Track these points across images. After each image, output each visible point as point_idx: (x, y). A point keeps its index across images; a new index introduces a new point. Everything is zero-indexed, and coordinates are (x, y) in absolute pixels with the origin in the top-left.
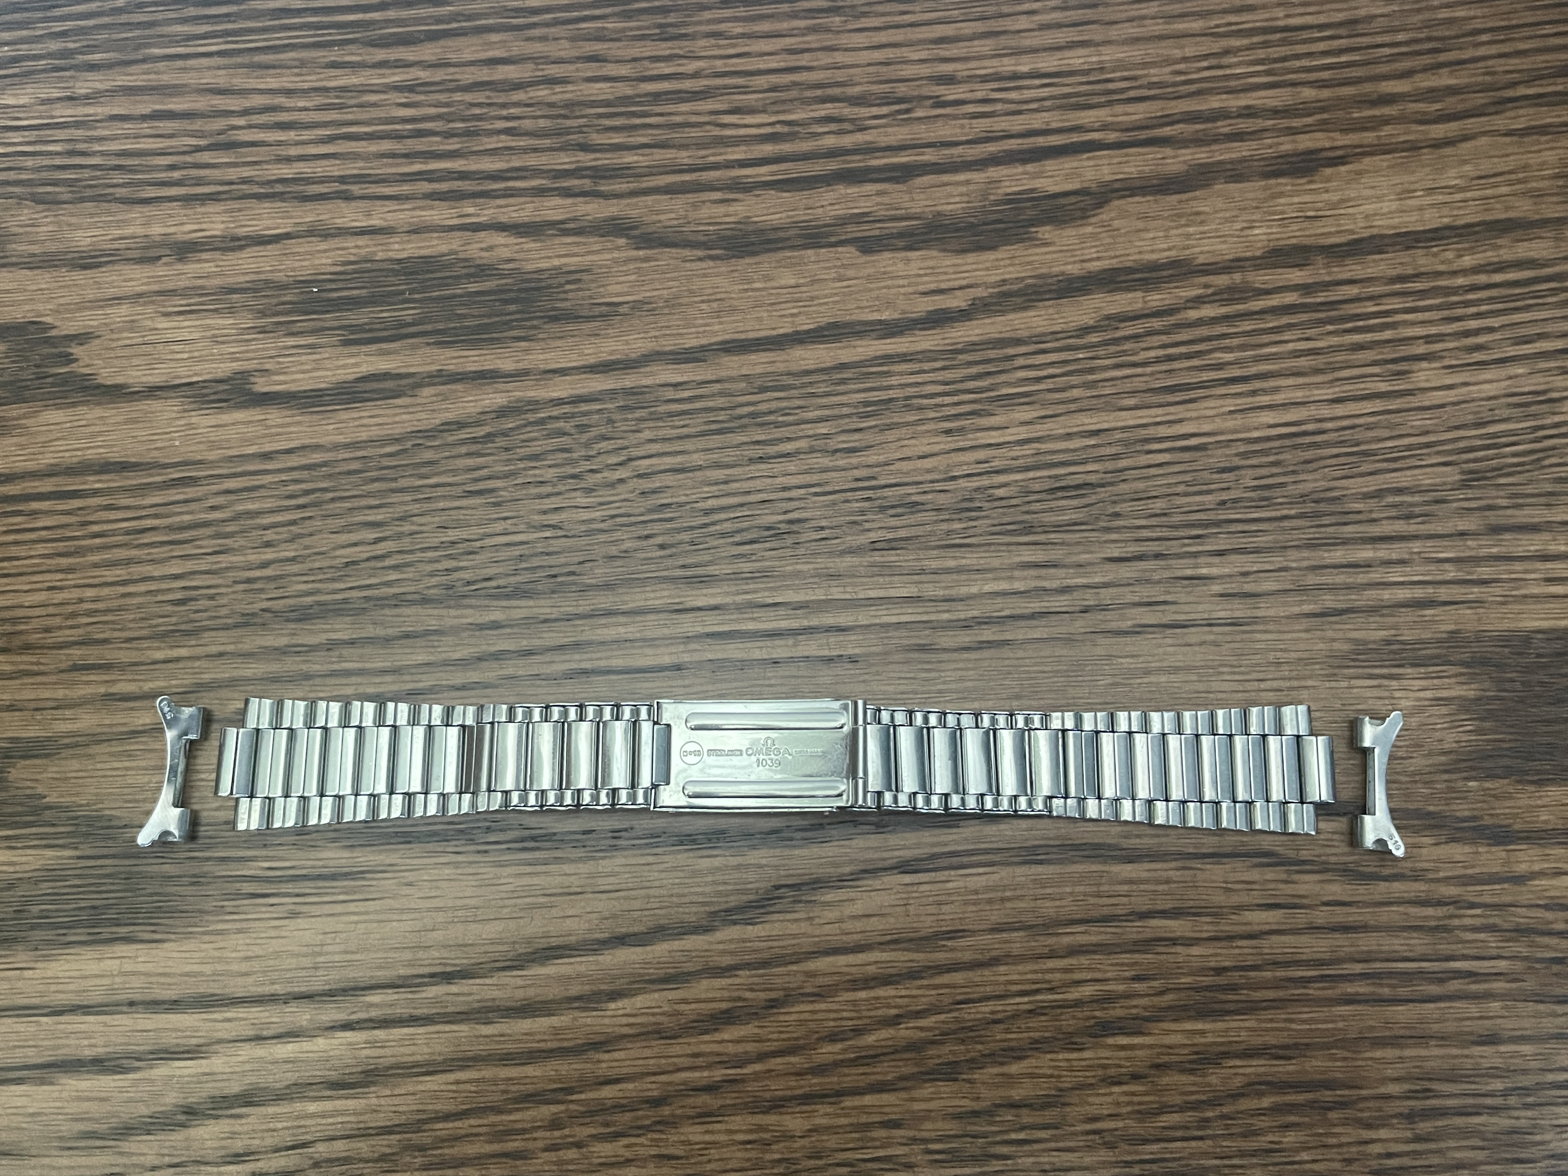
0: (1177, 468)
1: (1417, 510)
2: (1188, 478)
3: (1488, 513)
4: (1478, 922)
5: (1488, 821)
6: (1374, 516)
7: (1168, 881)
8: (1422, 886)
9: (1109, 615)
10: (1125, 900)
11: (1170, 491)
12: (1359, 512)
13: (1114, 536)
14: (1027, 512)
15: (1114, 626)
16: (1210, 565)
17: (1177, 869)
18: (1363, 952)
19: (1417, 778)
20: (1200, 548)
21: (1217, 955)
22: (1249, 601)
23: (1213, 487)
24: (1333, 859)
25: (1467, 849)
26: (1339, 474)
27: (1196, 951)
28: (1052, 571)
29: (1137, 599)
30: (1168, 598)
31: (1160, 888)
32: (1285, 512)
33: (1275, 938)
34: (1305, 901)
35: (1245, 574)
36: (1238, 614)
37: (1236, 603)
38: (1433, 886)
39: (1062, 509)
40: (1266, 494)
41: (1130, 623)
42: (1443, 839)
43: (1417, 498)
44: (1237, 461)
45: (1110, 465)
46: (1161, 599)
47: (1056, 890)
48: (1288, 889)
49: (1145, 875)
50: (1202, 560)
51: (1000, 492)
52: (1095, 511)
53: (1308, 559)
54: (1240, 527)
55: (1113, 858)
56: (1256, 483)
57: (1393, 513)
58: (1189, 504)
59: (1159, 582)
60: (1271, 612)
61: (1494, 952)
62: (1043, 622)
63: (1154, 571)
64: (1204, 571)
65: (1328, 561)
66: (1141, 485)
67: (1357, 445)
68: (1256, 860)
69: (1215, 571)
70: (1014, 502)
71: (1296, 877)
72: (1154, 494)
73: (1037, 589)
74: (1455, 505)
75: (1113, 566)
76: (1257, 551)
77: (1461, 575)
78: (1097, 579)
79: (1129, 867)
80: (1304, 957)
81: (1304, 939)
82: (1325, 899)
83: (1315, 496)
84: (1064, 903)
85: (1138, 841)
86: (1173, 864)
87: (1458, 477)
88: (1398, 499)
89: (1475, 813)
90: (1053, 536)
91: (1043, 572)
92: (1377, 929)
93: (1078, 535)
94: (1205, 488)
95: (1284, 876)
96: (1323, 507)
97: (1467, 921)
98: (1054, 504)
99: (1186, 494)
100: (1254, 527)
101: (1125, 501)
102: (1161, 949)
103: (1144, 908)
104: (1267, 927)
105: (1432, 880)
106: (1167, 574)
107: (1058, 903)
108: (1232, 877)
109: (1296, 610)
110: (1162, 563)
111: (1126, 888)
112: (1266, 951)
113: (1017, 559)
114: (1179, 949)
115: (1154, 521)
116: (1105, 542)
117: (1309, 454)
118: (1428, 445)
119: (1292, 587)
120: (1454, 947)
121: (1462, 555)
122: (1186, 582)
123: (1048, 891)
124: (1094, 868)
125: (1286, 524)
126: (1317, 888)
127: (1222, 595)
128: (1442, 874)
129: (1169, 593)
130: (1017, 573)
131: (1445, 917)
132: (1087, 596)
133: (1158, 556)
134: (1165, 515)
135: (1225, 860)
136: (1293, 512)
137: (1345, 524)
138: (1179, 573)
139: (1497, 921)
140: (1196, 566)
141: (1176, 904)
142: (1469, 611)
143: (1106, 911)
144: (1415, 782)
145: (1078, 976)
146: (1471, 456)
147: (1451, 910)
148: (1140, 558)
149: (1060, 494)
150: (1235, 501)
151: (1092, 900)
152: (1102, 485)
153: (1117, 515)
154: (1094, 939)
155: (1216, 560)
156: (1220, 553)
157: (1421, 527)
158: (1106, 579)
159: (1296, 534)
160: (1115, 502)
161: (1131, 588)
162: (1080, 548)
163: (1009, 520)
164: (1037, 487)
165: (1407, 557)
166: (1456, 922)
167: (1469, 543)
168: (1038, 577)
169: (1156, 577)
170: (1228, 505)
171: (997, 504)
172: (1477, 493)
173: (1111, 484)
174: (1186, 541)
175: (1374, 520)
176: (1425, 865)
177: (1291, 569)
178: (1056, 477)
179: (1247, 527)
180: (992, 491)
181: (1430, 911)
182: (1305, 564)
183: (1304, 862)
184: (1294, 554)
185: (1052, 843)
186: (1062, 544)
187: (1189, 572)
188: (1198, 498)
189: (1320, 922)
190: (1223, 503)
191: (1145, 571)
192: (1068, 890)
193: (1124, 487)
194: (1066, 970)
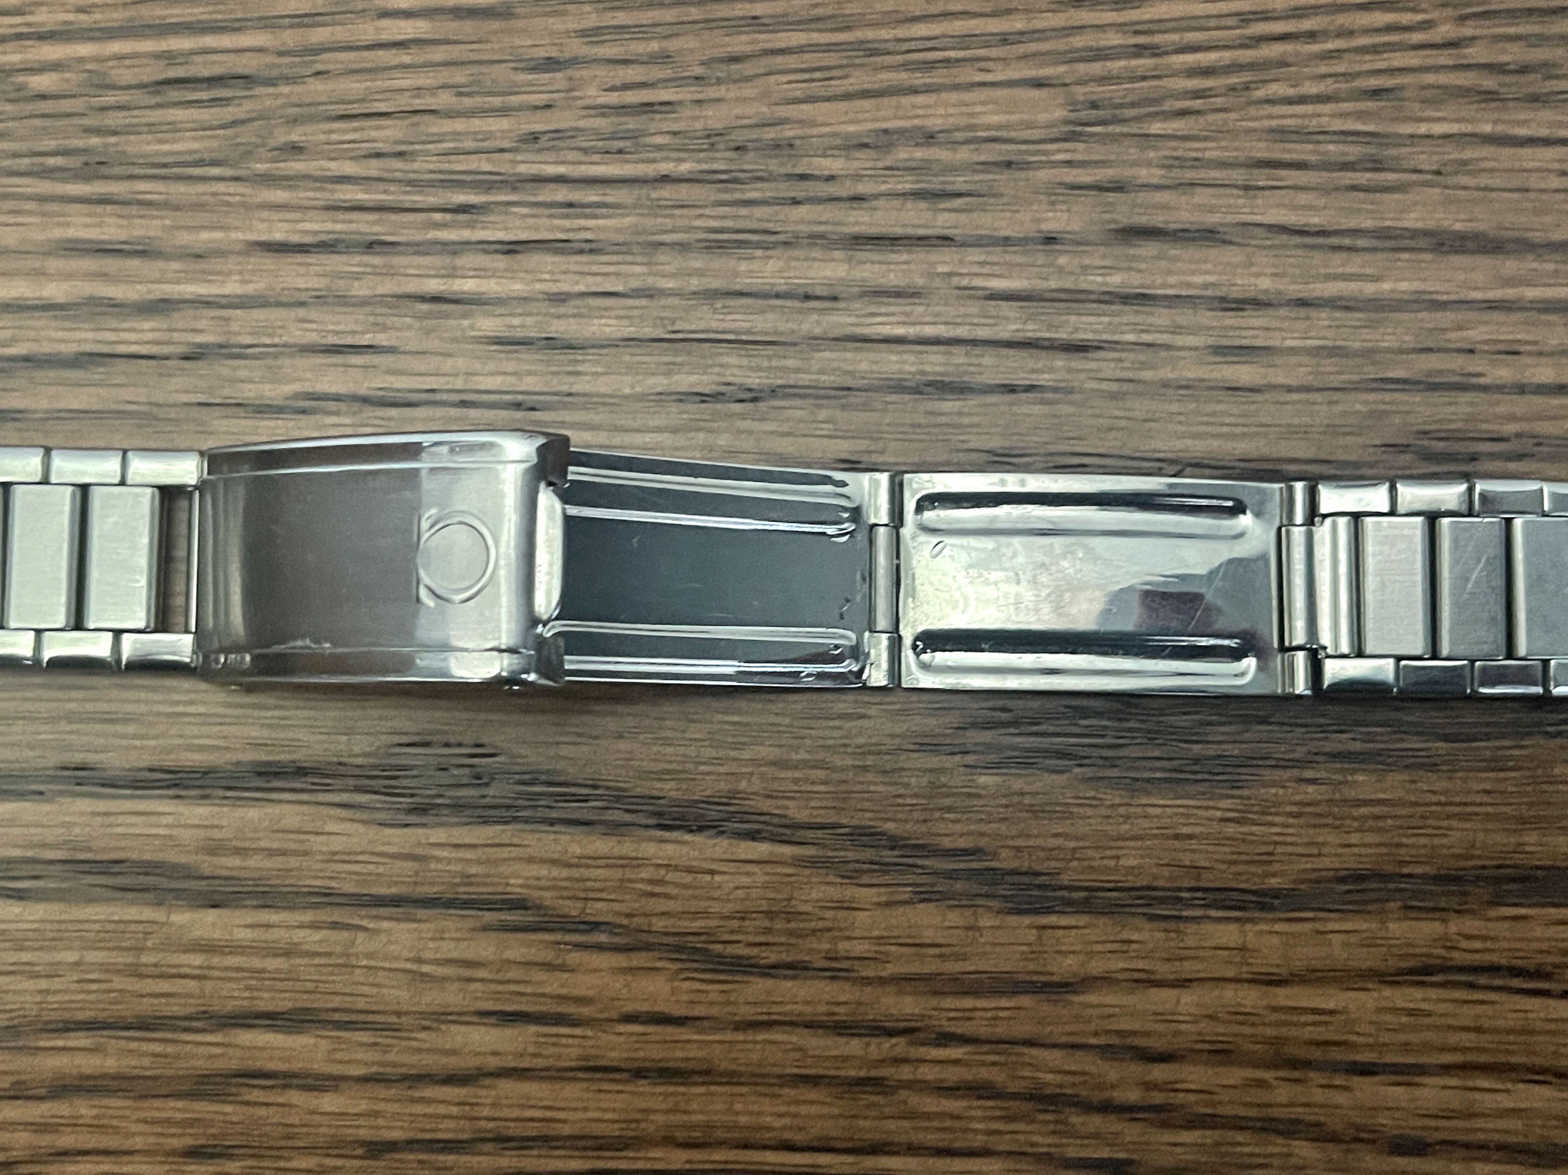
0: (438, 54)
1: (959, 182)
2: (460, 77)
3: (1111, 197)
4: (953, 1075)
5: (1006, 861)
6: (862, 188)
7: (289, 952)
8: (845, 992)
9: (242, 369)
10: (192, 985)
11: (419, 103)
12: (831, 178)
13: (279, 195)
14: (97, 131)
15: (249, 392)
16: (480, 273)
17: (314, 926)
18: (693, 1127)
19: (870, 761)
20: (466, 234)
21: (376, 1114)
22: (559, 357)
23: (515, 100)
24: (659, 924)
25: (954, 918)
26: (799, 91)
27: (329, 1102)
28: (134, 263)
29: (312, 338)
30: (381, 339)
31: (272, 964)
32: (666, 168)
33: (506, 1086)
34: (585, 1011)
35: (560, 298)
36: (530, 383)
37: (527, 359)
38: (868, 993)
39: (174, 128)
40: (632, 123)
41: (289, 389)
42: (905, 893)
43: (963, 154)
44: (577, 48)
45: (291, 38)
46: (366, 339)
47: (45, 957)
48: (553, 984)
49: (242, 934)
50: (468, 260)
51: (41, 82)
52: (247, 135)
53: (700, 273)
54: (562, 194)
55: (178, 894)
56: (614, 98)
57: (907, 184)
58: (456, 135)
59: (364, 302)
60: (604, 385)
61: (978, 1141)
62: (97, 374)
63: (358, 276)
64: (467, 285)
65: (743, 283)
66: (355, 86)
67: (847, 28)
68: (489, 917)
69: (491, 287)
70: (66, 105)
71: (574, 958)
72: (382, 107)
73: (93, 301)
74: (1043, 175)
75: (268, 262)
76: (591, 248)
77: (1032, 330)
78: (232, 287)
79: (211, 915)
80: (566, 1130)
81: (571, 1091)
82: (630, 1008)
83: (739, 137)
84: (56, 984)
85: (235, 861)
86: (308, 916)
87: (1060, 113)
88: (920, 154)
89: (982, 843)
90: (142, 186)
91: (112, 264)
92: (731, 1078)
93: (201, 188)
94: (497, 101)
95: (549, 955)
96: (751, 162)
97: (927, 1073)
98: (157, 115)
99: (451, 114)
100: (592, 196)
101: (313, 119)
102: (256, 1095)
103: (230, 1006)
104: (493, 1063)
105: (867, 981)
106: (388, 286)
107: (43, 984)
108: (432, 950)
109: (658, 383)
110: (377, 260)
111: (197, 960)
112: (486, 1112)
113: (58, 233)
114: (296, 1097)
115: (373, 168)
116: (262, 206)
117: (740, 43)
118: (1005, 39)
119: (660, 333)
120: (891, 1125)
121: (1042, 285)
122: (425, 307)
123: (25, 957)
124: (132, 912)
125: (666, 192)
126: (617, 984)
127: (498, 341)
128: (890, 970)
129: (384, 328)
130: (54, 264)
131: (881, 1062)
132: (201, 324)
133: (372, 246)
134: (400, 154)
135: (421, 913)
136: (685, 168)
137: (795, 202)
138: (412, 286)
139: (997, 1076)
140: (452, 274)
141: (303, 1001)
142: (1037, 409)
143: (145, 1007)
144: (865, 769)
145: (66, 1140)
146: (1097, 68)
147: (899, 1046)
148: (328, 246)
149: (173, 94)
150: (557, 133)
151: (119, 982)
152: (272, 82)
153: (296, 149)
154: (111, 1064)
155: (500, 262)
156: (512, 248)
157: (963, 218)
158: (250, 289)
159: (682, 217)
160: (294, 121)
161: (301, 312)
162: (203, 218)
163: (51, 144)
164: (126, 76)
165: (920, 281)
166: (905, 1073)
167: (1062, 260)
168: (103, 276)
169: (360, 289)
170: (544, 142)
171: (29, 108)
172: (1098, 152)
173: (289, 80)
174: (438, 217)
175: (859, 198)
176: (859, 948)
177: (663, 293)
178: (170, 57)
179: (576, 196)
180: (21, 79)
181: (854, 1046)
182: (695, 283)
183: (595, 926)
184: (670, 262)
185: (50, 855)
186: (165, 205)
187: (434, 286)
188: (477, 124)
189: (614, 1056)
190: (534, 137)
191: (339, 276)
192: (71, 957)
193: (318, 88)
194: (40, 1128)
